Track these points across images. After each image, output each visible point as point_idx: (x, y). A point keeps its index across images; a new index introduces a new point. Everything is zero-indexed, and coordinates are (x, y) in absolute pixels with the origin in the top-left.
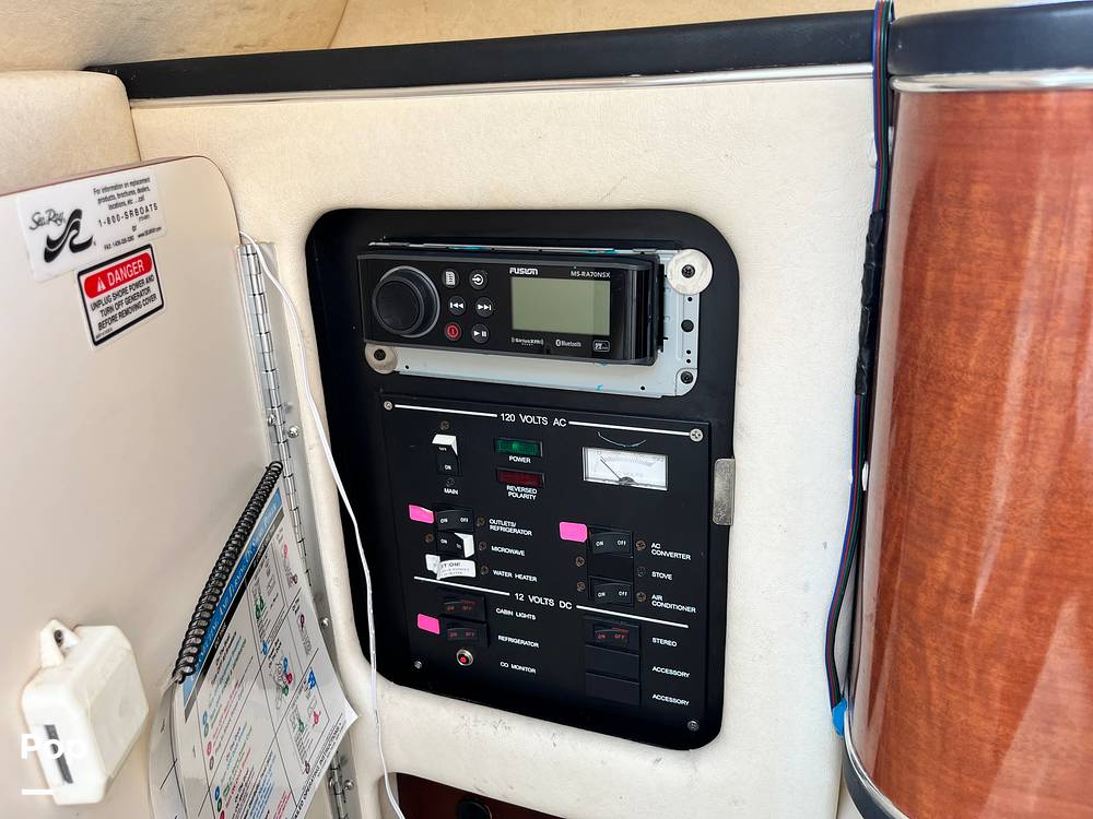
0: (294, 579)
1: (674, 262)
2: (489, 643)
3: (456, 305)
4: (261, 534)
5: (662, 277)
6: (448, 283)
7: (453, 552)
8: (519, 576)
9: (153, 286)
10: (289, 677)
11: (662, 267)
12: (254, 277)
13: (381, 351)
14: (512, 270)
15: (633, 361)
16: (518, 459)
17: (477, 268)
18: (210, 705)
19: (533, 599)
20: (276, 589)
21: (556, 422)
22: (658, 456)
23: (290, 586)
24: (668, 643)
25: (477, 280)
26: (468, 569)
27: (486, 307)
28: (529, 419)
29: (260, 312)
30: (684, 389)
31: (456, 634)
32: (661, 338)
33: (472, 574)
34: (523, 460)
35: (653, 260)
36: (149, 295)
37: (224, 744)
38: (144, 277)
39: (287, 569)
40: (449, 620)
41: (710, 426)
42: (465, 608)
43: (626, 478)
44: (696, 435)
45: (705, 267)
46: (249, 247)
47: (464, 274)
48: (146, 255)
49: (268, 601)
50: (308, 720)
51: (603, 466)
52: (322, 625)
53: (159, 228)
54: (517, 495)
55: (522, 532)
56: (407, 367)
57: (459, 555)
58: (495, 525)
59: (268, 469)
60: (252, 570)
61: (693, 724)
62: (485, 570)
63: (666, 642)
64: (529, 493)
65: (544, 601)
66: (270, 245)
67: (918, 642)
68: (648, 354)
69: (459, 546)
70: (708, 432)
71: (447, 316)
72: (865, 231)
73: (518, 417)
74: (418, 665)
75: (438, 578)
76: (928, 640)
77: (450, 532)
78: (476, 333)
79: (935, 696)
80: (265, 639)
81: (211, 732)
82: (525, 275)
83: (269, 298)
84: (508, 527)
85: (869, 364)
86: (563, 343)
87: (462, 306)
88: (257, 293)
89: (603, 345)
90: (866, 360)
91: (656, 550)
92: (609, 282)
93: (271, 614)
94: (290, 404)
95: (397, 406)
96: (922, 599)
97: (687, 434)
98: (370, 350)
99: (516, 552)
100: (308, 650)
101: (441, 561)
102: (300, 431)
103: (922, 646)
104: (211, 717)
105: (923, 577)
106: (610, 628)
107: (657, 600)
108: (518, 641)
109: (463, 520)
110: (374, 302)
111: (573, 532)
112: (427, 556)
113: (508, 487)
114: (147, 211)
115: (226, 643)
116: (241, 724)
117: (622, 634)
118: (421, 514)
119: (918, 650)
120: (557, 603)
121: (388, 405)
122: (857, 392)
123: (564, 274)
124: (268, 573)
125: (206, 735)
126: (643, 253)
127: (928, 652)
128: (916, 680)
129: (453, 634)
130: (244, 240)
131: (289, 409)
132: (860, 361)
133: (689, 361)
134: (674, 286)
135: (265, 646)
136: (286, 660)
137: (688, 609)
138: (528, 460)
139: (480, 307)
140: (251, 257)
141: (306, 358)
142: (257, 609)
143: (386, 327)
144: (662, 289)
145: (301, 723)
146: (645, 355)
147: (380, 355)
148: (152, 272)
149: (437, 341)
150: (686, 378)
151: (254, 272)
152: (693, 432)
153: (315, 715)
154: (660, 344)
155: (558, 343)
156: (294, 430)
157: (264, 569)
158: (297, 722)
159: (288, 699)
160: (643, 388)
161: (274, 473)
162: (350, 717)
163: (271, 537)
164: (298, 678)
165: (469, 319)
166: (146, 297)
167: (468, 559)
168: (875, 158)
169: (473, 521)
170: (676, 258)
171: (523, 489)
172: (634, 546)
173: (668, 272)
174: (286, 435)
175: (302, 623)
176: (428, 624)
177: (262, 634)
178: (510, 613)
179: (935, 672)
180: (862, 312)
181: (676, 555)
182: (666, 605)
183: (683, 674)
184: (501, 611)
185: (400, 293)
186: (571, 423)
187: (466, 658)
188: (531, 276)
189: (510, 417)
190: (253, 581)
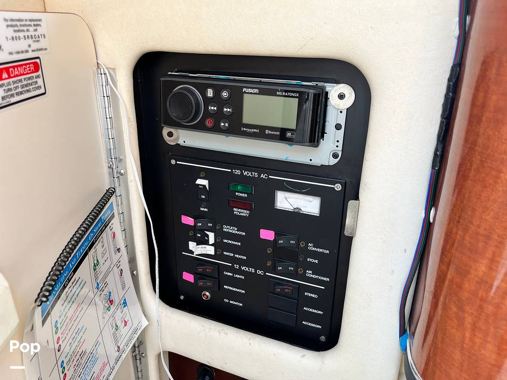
0: (119, 250)
1: (334, 91)
2: (219, 289)
3: (212, 108)
4: (99, 225)
5: (327, 98)
6: (209, 95)
7: (203, 241)
8: (237, 256)
9: (40, 82)
10: (111, 302)
11: (327, 93)
12: (104, 87)
13: (171, 132)
14: (244, 90)
15: (307, 144)
16: (241, 195)
17: (225, 88)
18: (60, 317)
19: (243, 268)
20: (107, 255)
21: (262, 176)
22: (316, 198)
23: (115, 254)
24: (313, 296)
25: (225, 94)
26: (211, 250)
27: (229, 110)
28: (248, 174)
29: (107, 106)
30: (333, 161)
31: (202, 283)
32: (323, 133)
33: (213, 253)
34: (243, 195)
35: (323, 88)
36: (37, 86)
37: (68, 338)
38: (34, 75)
39: (115, 245)
40: (199, 276)
41: (346, 183)
42: (208, 270)
43: (297, 208)
44: (338, 187)
45: (351, 94)
46: (102, 70)
47: (218, 90)
48: (36, 63)
49: (101, 261)
50: (121, 325)
51: (285, 201)
52: (133, 275)
53: (46, 49)
54: (238, 213)
55: (240, 233)
56: (184, 142)
57: (206, 242)
58: (226, 229)
59: (107, 191)
60: (93, 244)
61: (323, 338)
62: (219, 251)
63: (312, 295)
64: (245, 213)
65: (249, 270)
66: (114, 69)
67: (461, 308)
68: (316, 141)
69: (206, 238)
70: (344, 186)
71: (207, 114)
72: (447, 75)
73: (242, 172)
74: (182, 297)
75: (195, 254)
76: (467, 308)
77: (202, 231)
78: (222, 124)
79: (467, 339)
80: (98, 282)
81: (60, 331)
82: (251, 93)
83: (112, 99)
84: (233, 230)
85: (441, 152)
86: (270, 132)
87: (215, 108)
88: (105, 95)
89: (292, 134)
90: (440, 150)
91: (311, 247)
92: (298, 99)
93: (103, 269)
94: (121, 157)
95: (178, 162)
96: (466, 286)
97: (333, 186)
98: (165, 131)
99: (236, 243)
100: (123, 288)
101: (197, 245)
102: (126, 172)
103: (463, 311)
104: (61, 323)
105: (469, 273)
106: (283, 286)
107: (309, 274)
108: (234, 289)
109: (210, 225)
110: (168, 103)
111: (267, 235)
112: (190, 242)
113: (235, 209)
114: (39, 37)
115: (73, 283)
116: (80, 326)
117: (289, 289)
118: (188, 220)
119: (460, 313)
120: (256, 271)
121: (173, 162)
122: (433, 167)
123: (273, 93)
124: (103, 246)
125: (56, 333)
126: (317, 85)
127: (466, 315)
128: (457, 329)
129: (201, 283)
130: (99, 66)
131: (121, 160)
132: (436, 150)
133: (337, 146)
134: (333, 104)
135: (98, 285)
136: (110, 292)
137: (325, 279)
138: (246, 195)
139: (225, 110)
140: (103, 75)
141: (130, 132)
142: (95, 265)
143: (174, 119)
144: (326, 106)
145: (117, 326)
146: (314, 141)
147: (170, 134)
148: (40, 72)
149: (200, 127)
150: (335, 156)
151: (104, 84)
152: (336, 185)
153: (125, 322)
154: (323, 137)
155: (267, 132)
156: (122, 171)
157: (100, 244)
158: (114, 325)
159: (110, 313)
160: (311, 160)
161: (110, 193)
162: (145, 323)
163: (106, 227)
164: (116, 302)
165: (219, 116)
166: (34, 87)
167: (211, 245)
168: (457, 33)
169: (214, 225)
170: (335, 88)
171: (242, 211)
172: (299, 245)
173: (330, 96)
174: (118, 174)
175: (121, 274)
176: (188, 277)
177: (96, 278)
178: (230, 274)
179: (469, 326)
180: (441, 122)
181: (321, 250)
182: (313, 276)
183: (320, 312)
184: (227, 273)
185: (183, 100)
186: (270, 177)
187: (207, 296)
188: (255, 94)
189: (238, 172)
190: (93, 250)
